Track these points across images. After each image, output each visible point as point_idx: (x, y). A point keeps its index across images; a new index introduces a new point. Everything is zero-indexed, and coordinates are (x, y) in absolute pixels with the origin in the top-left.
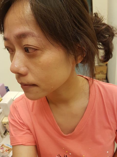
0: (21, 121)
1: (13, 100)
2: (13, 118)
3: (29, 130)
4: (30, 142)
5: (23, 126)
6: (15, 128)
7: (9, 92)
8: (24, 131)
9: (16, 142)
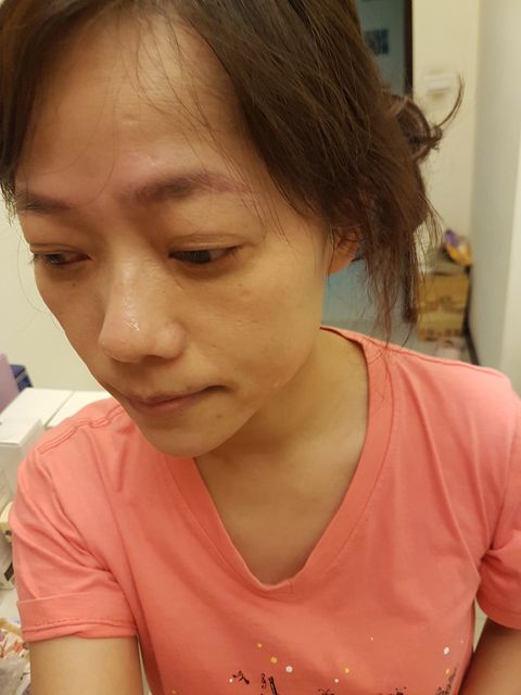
0: (72, 534)
1: (46, 428)
2: (32, 521)
3: (106, 568)
4: (110, 622)
5: (81, 553)
6: (42, 565)
7: (27, 391)
8: (85, 575)
9: (46, 626)
